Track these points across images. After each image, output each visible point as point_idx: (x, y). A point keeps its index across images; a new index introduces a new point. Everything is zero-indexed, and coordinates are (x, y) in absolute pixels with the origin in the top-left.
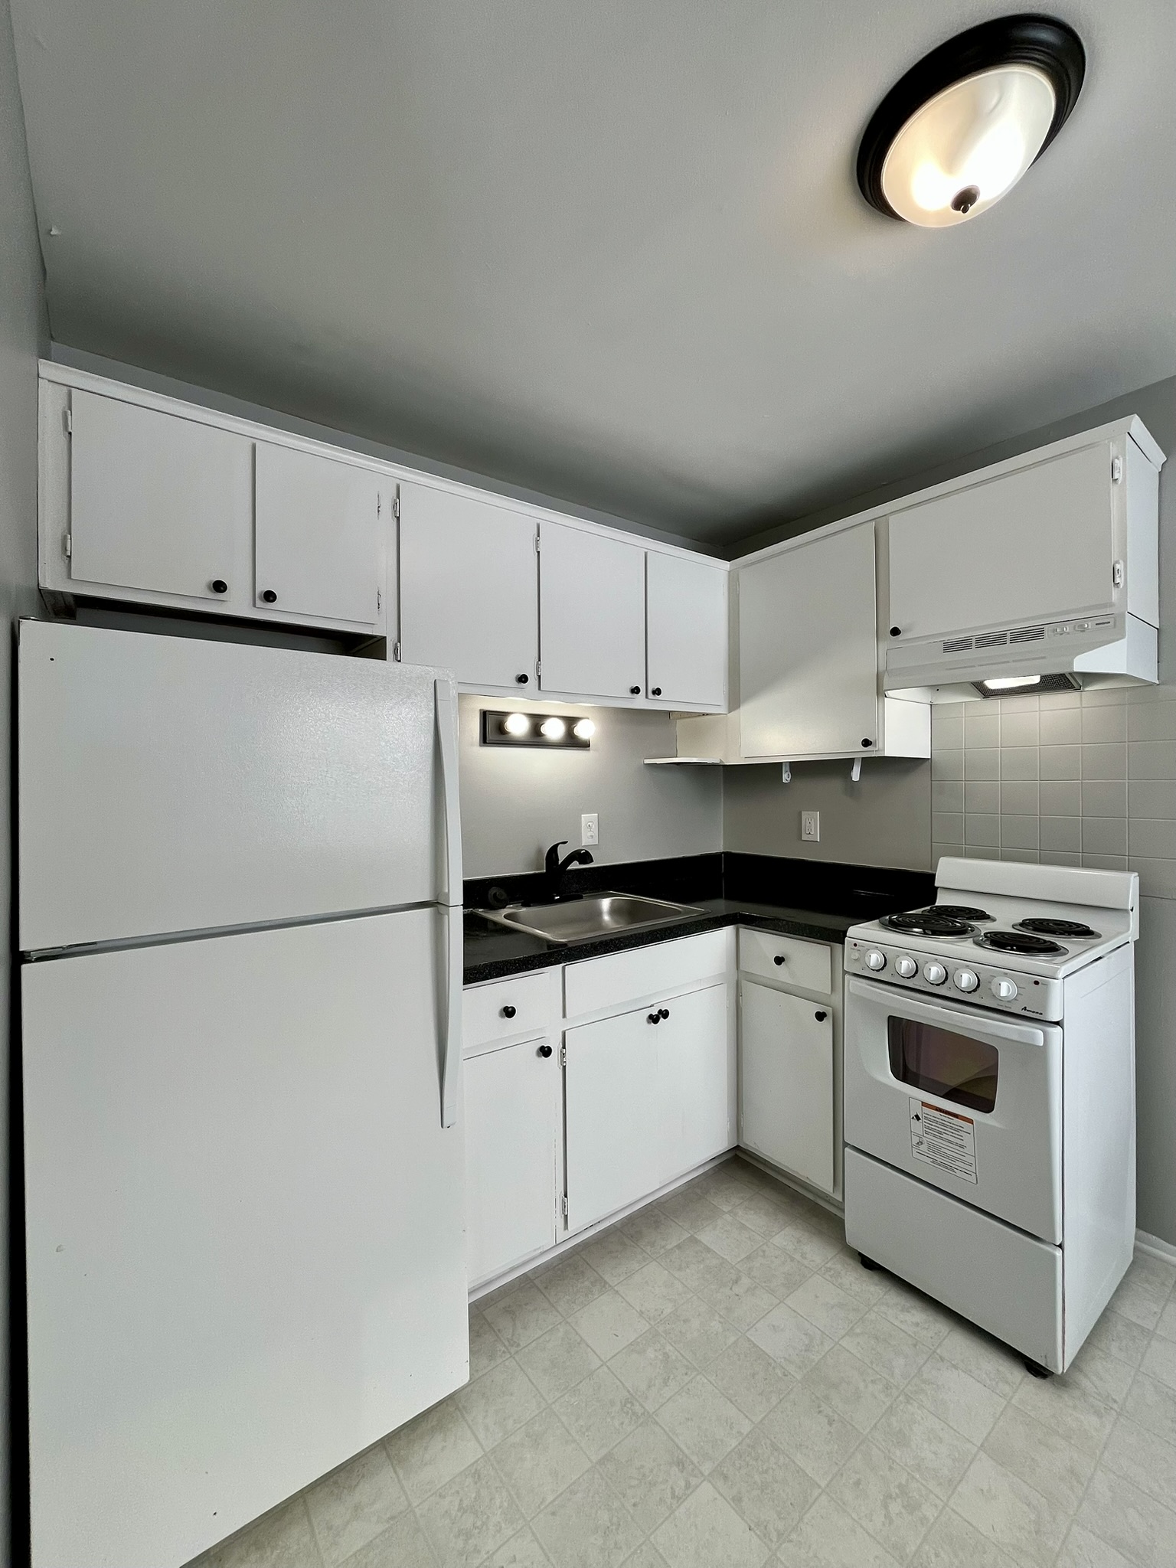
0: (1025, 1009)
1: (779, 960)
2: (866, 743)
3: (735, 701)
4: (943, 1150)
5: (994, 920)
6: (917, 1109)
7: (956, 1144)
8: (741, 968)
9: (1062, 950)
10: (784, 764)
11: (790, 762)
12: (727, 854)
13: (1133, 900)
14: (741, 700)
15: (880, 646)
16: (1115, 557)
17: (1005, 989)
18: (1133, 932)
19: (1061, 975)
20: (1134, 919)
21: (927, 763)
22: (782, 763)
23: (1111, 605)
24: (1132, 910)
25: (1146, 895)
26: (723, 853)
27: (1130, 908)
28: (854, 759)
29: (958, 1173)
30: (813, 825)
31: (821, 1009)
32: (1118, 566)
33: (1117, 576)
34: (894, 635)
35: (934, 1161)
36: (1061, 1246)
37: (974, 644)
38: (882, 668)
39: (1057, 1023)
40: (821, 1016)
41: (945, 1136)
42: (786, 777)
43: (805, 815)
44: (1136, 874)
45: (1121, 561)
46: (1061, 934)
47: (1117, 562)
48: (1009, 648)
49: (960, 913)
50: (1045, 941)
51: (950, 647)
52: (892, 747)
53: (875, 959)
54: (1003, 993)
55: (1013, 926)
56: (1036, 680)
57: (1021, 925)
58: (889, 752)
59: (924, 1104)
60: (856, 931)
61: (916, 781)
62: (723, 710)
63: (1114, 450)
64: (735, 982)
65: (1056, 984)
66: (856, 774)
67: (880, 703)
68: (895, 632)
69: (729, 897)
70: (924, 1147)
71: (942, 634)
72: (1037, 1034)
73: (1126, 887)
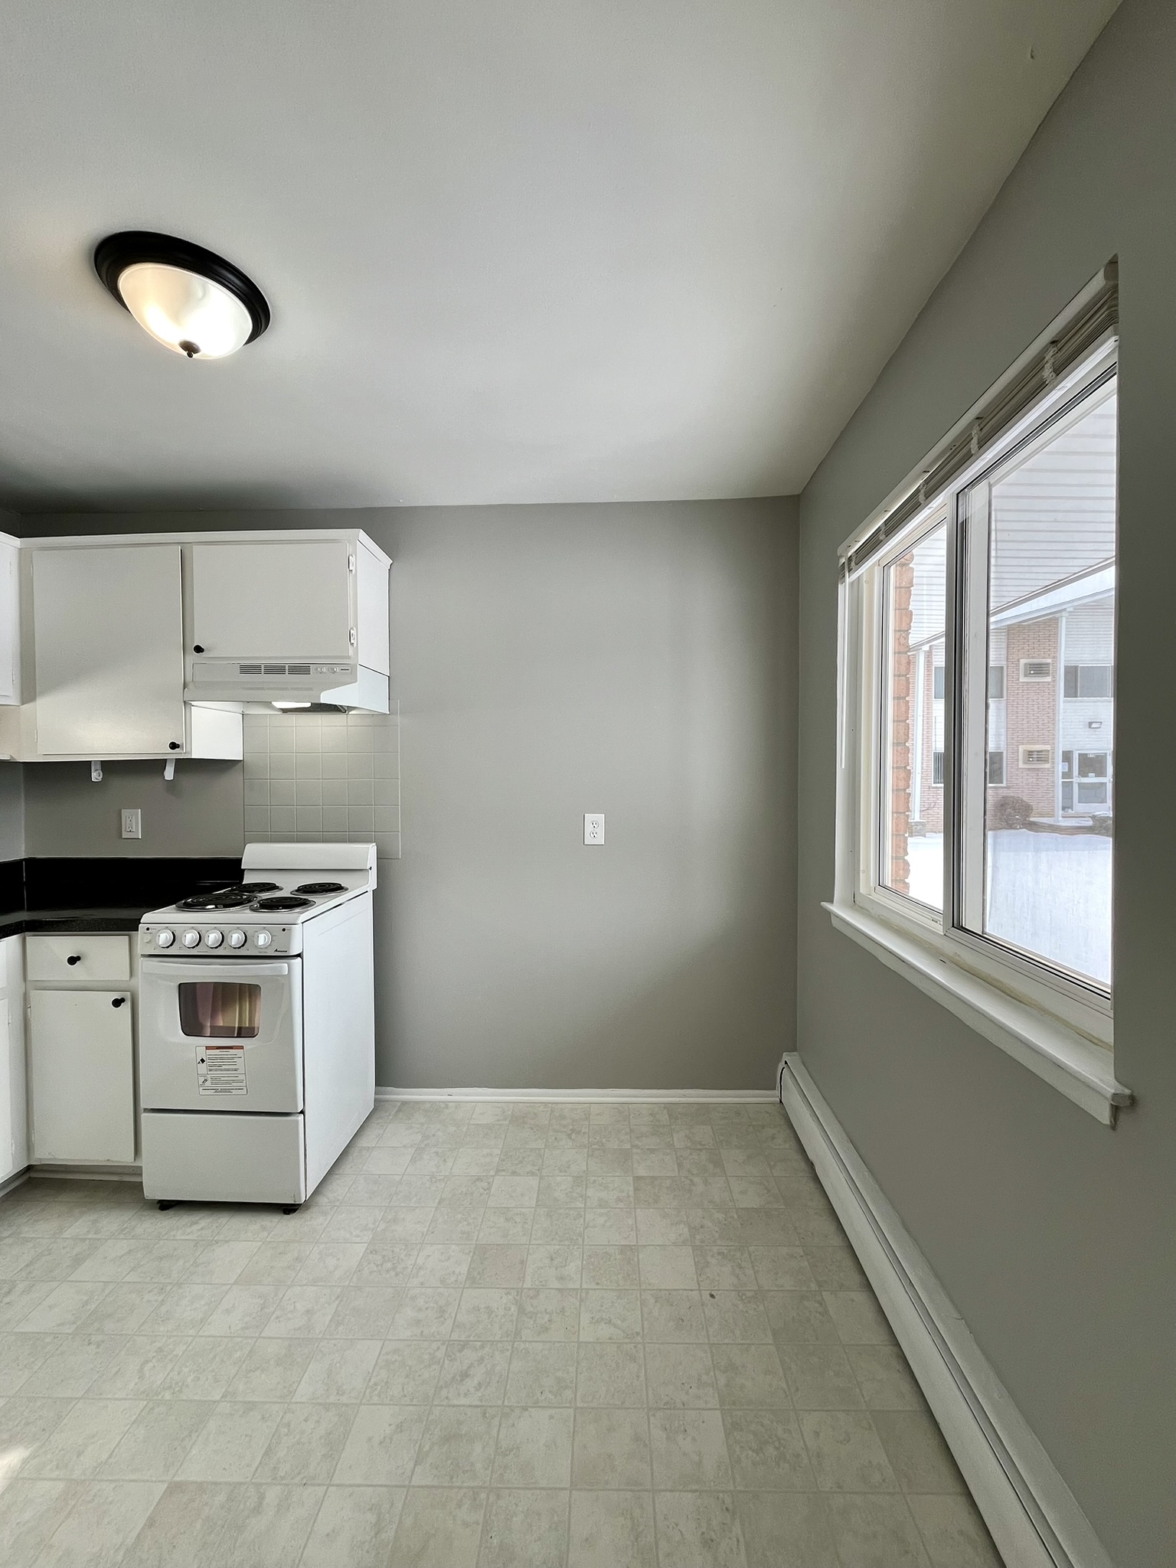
0: (276, 951)
1: (73, 960)
2: (174, 746)
3: (29, 691)
4: (222, 1079)
5: (282, 889)
6: (202, 1053)
7: (232, 1070)
8: (30, 977)
9: (312, 903)
10: (93, 763)
11: (102, 761)
12: (30, 861)
13: (372, 862)
14: (37, 694)
15: (187, 658)
16: (351, 623)
17: (262, 939)
18: (372, 883)
19: (300, 921)
20: (373, 874)
21: (241, 764)
22: (91, 761)
23: (349, 657)
24: (371, 868)
25: (380, 858)
26: (25, 859)
27: (368, 867)
28: (166, 760)
29: (234, 1092)
30: (133, 823)
31: (117, 996)
32: (352, 632)
33: (352, 638)
34: (198, 652)
35: (216, 1090)
36: (302, 1112)
37: (263, 670)
38: (189, 679)
39: (299, 955)
40: (117, 1003)
41: (224, 1067)
42: (96, 776)
43: (125, 813)
44: (374, 844)
45: (355, 629)
46: (320, 892)
47: (352, 629)
48: (287, 677)
49: (255, 888)
50: (301, 899)
51: (246, 669)
52: (199, 750)
53: (164, 937)
54: (261, 942)
55: (291, 893)
56: (308, 705)
57: (297, 891)
58: (197, 754)
59: (207, 1048)
60: (148, 917)
61: (229, 782)
62: (13, 700)
63: (350, 550)
64: (22, 995)
65: (297, 929)
66: (169, 773)
67: (187, 709)
68: (198, 649)
69: (29, 910)
70: (208, 1084)
71: (239, 658)
72: (283, 966)
73: (367, 854)
